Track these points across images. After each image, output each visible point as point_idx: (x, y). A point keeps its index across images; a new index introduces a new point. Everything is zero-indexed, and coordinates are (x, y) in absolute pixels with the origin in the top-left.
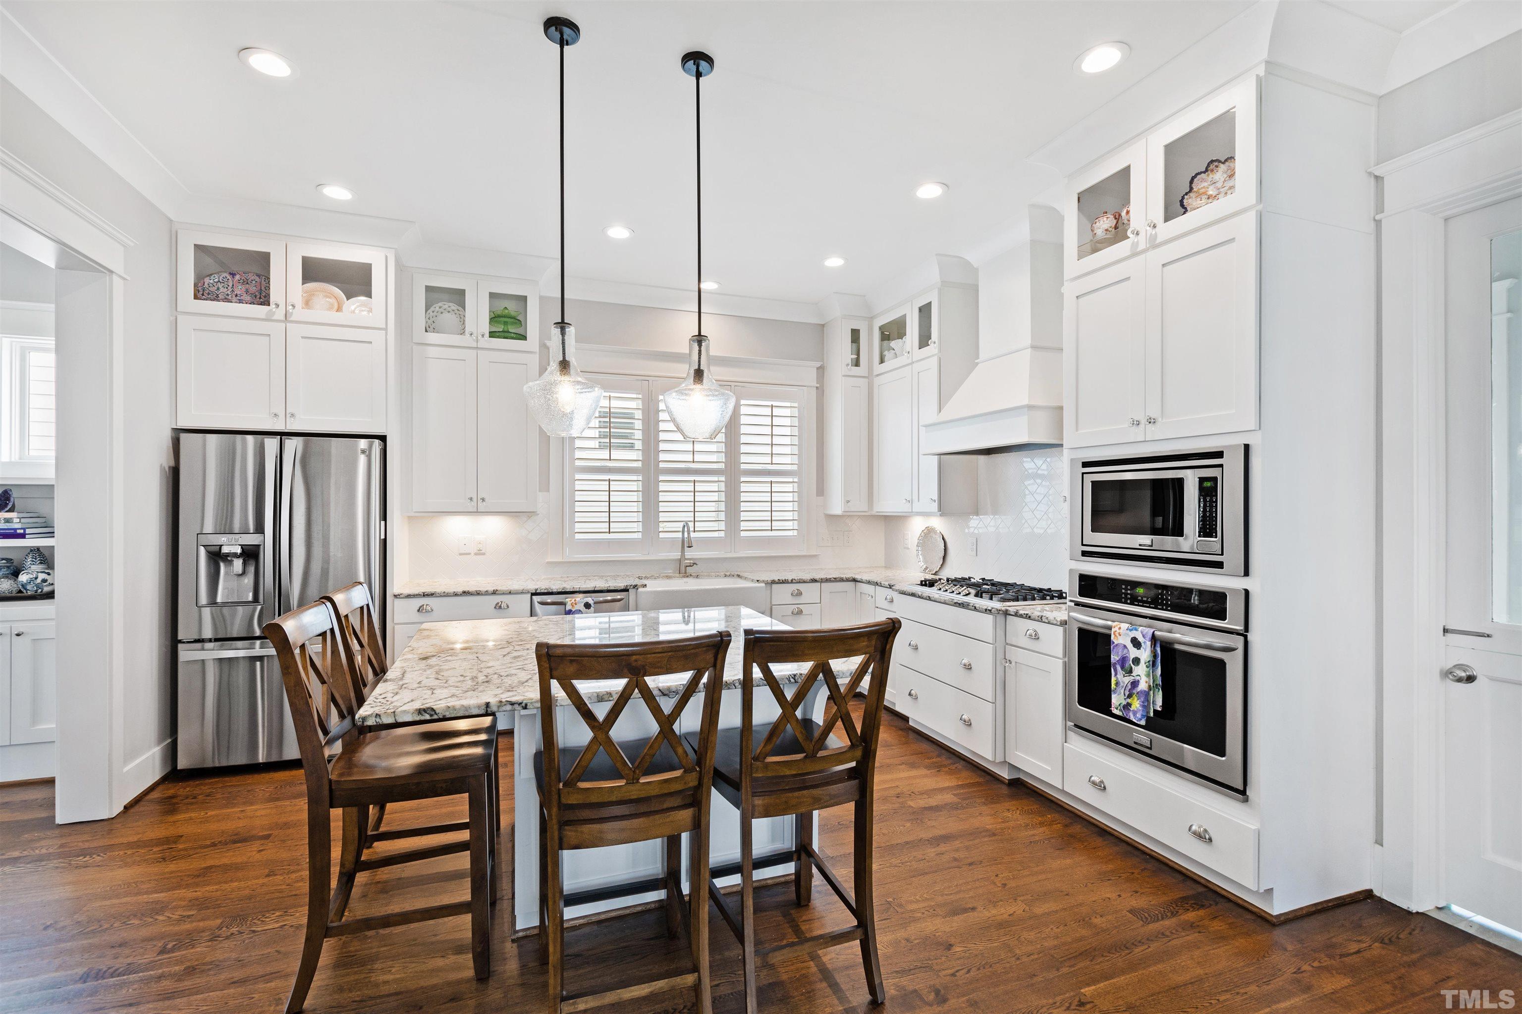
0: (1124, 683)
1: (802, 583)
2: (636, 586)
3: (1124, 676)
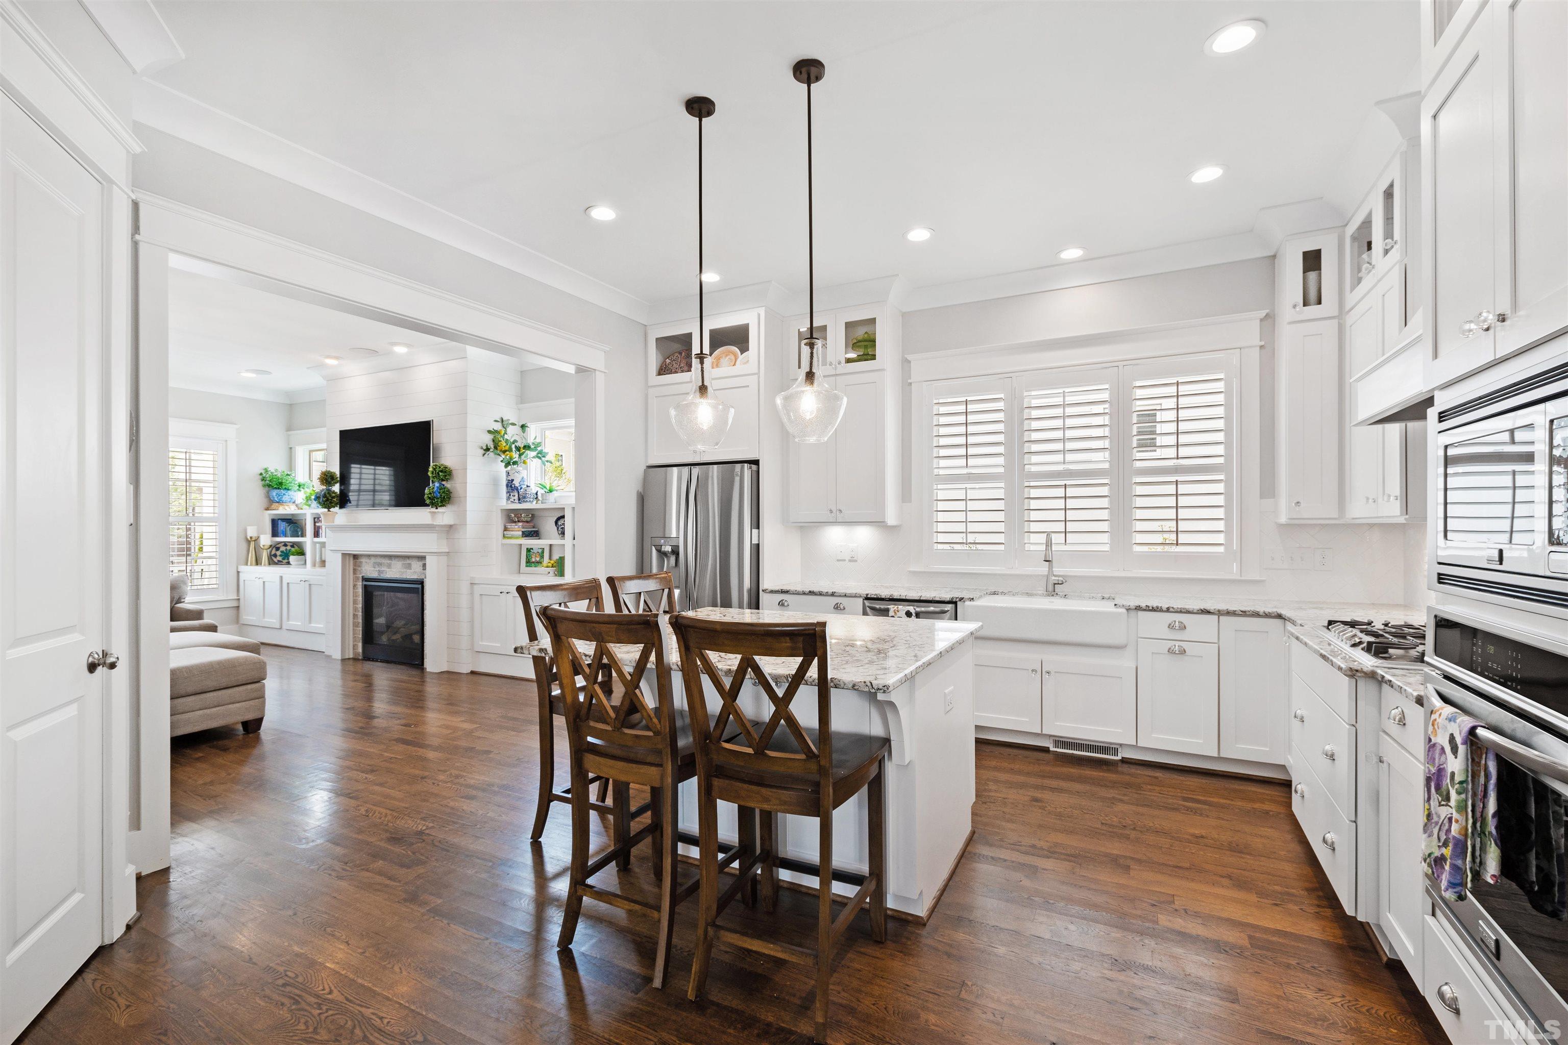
0: (1439, 817)
1: (1184, 613)
2: (963, 598)
3: (1440, 805)
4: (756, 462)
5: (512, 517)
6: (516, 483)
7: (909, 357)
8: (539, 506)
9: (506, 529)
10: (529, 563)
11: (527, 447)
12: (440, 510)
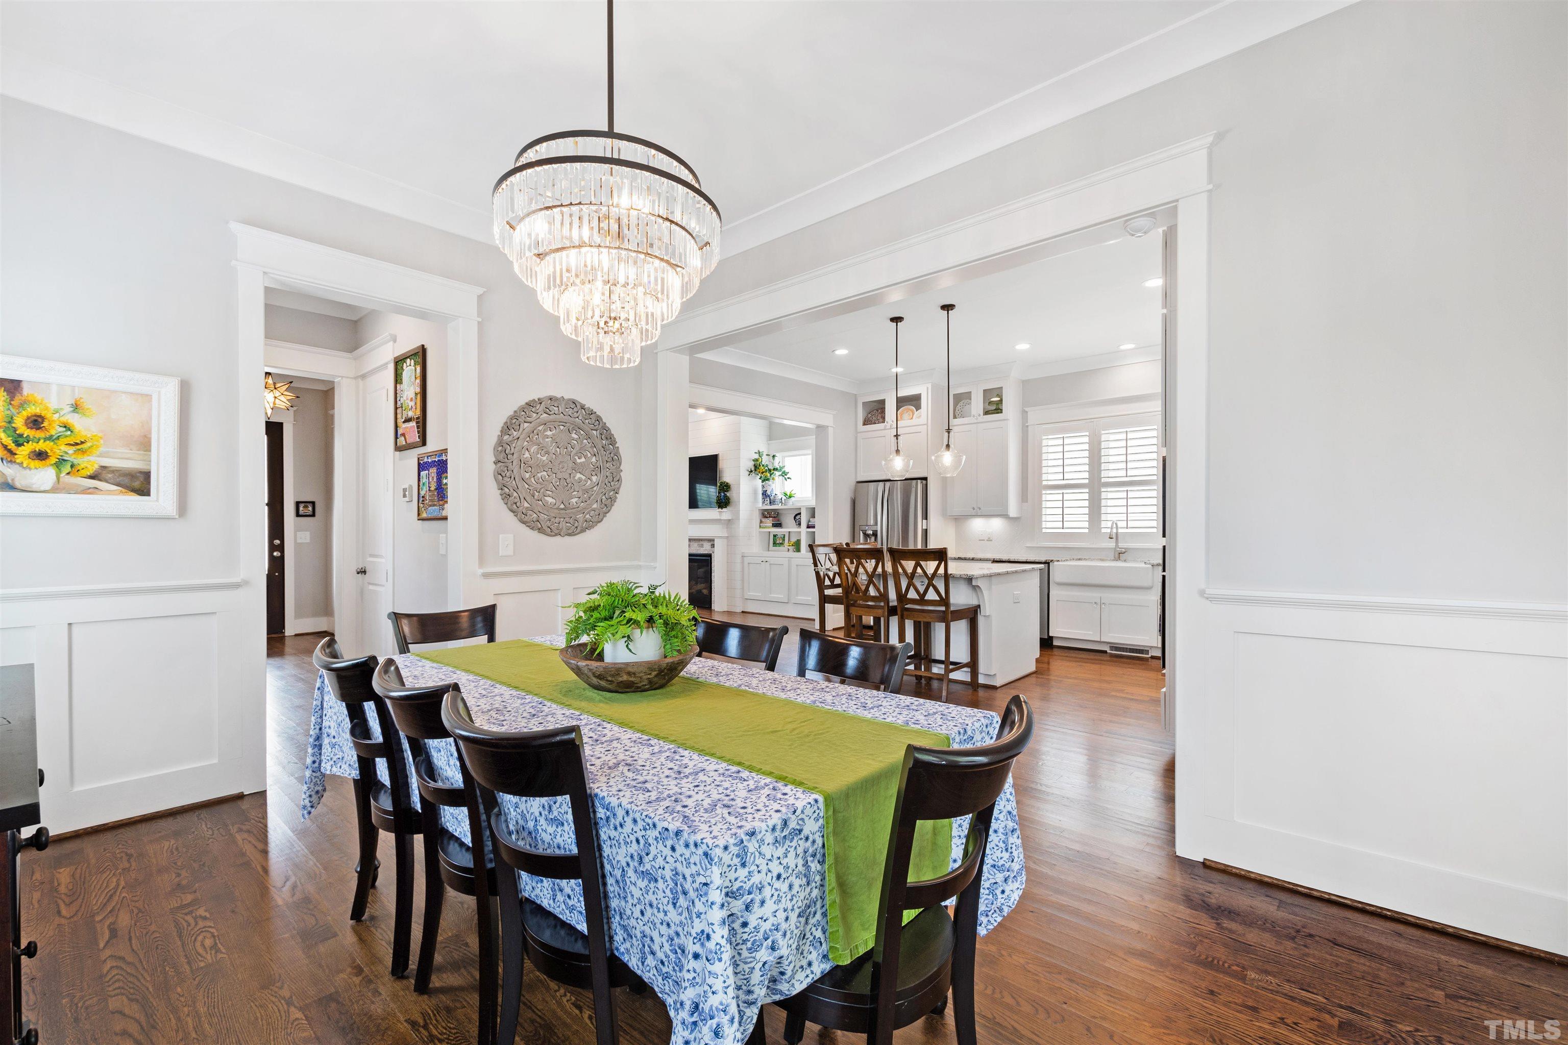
2: (1053, 560)
4: (925, 479)
5: (765, 514)
6: (768, 492)
7: (1026, 409)
8: (783, 507)
9: (761, 522)
10: (775, 544)
11: (775, 469)
12: (724, 510)
